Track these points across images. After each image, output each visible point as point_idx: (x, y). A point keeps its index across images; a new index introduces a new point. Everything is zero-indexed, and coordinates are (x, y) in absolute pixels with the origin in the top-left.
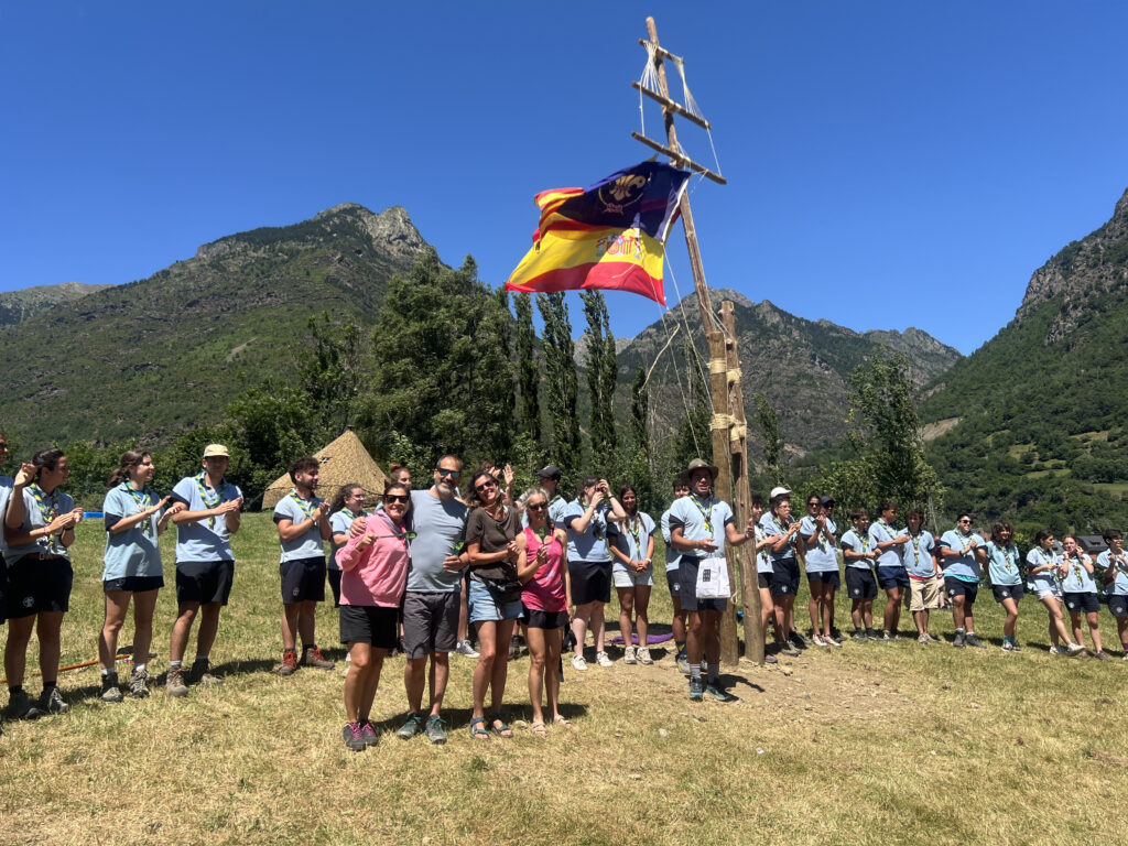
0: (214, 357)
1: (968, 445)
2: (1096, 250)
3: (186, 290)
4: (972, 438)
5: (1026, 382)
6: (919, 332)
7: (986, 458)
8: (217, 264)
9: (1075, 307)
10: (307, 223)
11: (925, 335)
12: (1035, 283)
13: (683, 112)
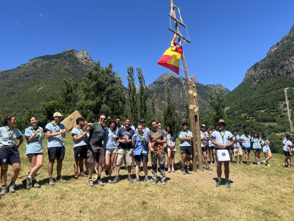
0: (34, 90)
1: (231, 113)
2: (262, 65)
3: (26, 72)
4: (232, 112)
5: (245, 98)
6: (219, 85)
7: (236, 117)
8: (34, 65)
9: (257, 79)
10: (60, 54)
11: (221, 86)
12: (248, 73)
13: (180, 23)
